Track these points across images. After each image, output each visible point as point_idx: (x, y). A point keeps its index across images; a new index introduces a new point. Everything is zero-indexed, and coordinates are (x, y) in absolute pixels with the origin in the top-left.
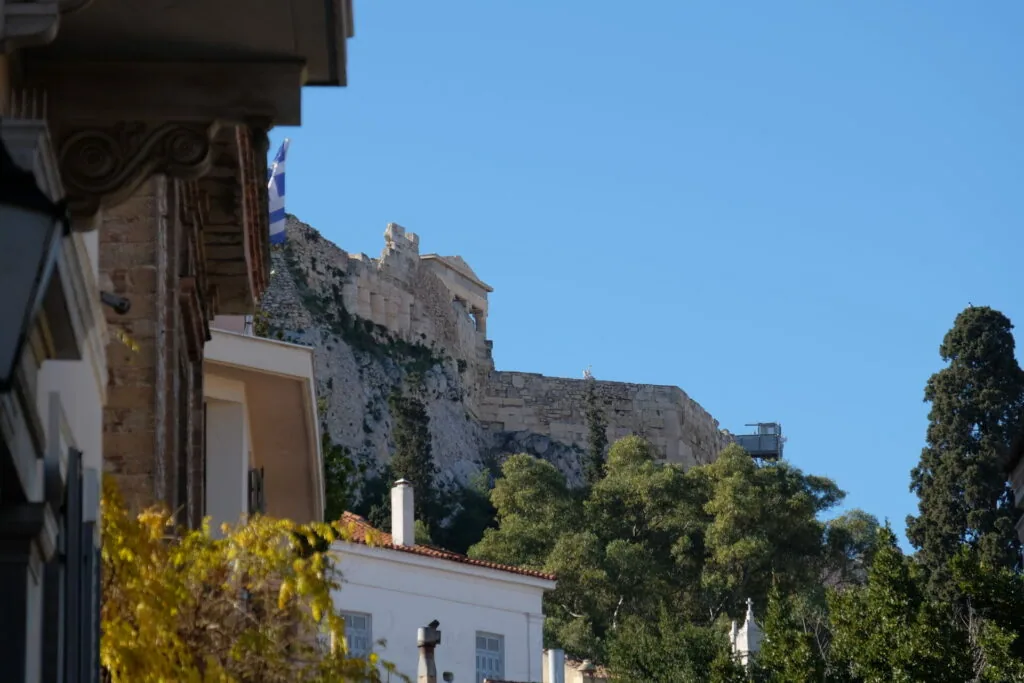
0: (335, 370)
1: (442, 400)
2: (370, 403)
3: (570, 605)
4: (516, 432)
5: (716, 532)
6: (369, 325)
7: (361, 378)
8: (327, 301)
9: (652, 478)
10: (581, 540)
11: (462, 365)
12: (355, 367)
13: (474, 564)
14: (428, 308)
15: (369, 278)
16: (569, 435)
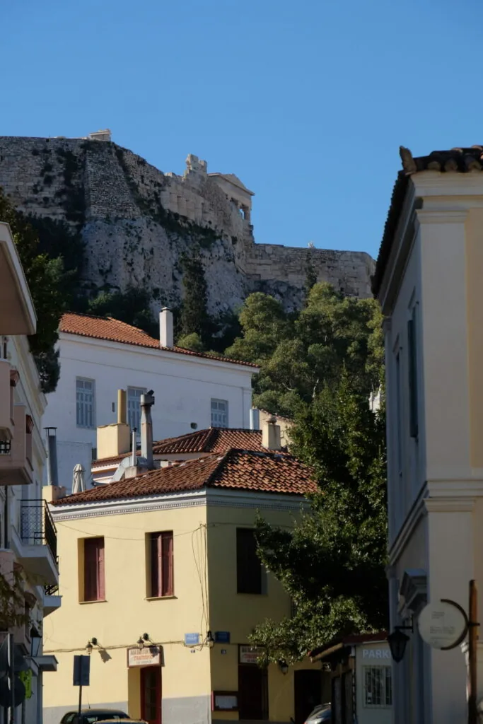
0: (156, 243)
1: (221, 261)
2: (176, 263)
3: (288, 383)
4: (267, 280)
5: (374, 339)
6: (177, 216)
7: (171, 248)
8: (151, 201)
9: (336, 307)
10: (292, 344)
11: (235, 240)
12: (167, 241)
13: (209, 358)
14: (213, 205)
15: (176, 188)
16: (300, 282)
